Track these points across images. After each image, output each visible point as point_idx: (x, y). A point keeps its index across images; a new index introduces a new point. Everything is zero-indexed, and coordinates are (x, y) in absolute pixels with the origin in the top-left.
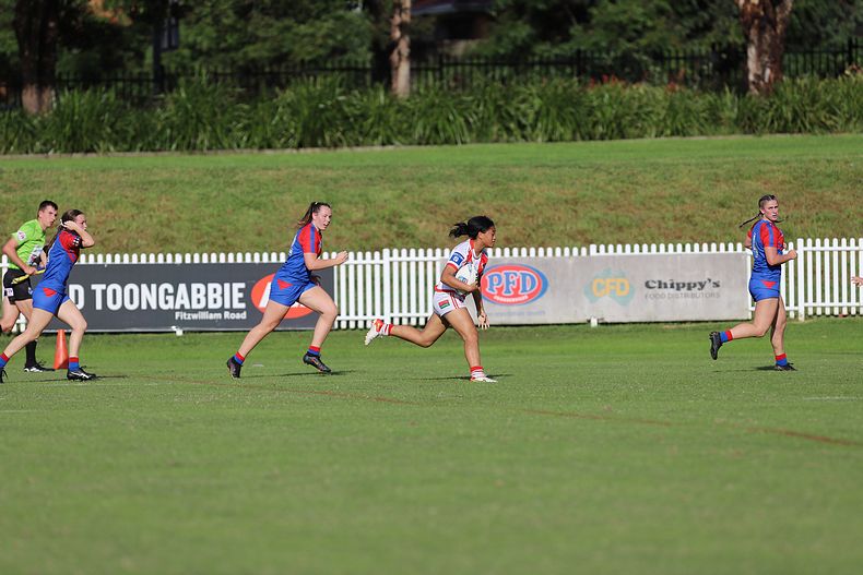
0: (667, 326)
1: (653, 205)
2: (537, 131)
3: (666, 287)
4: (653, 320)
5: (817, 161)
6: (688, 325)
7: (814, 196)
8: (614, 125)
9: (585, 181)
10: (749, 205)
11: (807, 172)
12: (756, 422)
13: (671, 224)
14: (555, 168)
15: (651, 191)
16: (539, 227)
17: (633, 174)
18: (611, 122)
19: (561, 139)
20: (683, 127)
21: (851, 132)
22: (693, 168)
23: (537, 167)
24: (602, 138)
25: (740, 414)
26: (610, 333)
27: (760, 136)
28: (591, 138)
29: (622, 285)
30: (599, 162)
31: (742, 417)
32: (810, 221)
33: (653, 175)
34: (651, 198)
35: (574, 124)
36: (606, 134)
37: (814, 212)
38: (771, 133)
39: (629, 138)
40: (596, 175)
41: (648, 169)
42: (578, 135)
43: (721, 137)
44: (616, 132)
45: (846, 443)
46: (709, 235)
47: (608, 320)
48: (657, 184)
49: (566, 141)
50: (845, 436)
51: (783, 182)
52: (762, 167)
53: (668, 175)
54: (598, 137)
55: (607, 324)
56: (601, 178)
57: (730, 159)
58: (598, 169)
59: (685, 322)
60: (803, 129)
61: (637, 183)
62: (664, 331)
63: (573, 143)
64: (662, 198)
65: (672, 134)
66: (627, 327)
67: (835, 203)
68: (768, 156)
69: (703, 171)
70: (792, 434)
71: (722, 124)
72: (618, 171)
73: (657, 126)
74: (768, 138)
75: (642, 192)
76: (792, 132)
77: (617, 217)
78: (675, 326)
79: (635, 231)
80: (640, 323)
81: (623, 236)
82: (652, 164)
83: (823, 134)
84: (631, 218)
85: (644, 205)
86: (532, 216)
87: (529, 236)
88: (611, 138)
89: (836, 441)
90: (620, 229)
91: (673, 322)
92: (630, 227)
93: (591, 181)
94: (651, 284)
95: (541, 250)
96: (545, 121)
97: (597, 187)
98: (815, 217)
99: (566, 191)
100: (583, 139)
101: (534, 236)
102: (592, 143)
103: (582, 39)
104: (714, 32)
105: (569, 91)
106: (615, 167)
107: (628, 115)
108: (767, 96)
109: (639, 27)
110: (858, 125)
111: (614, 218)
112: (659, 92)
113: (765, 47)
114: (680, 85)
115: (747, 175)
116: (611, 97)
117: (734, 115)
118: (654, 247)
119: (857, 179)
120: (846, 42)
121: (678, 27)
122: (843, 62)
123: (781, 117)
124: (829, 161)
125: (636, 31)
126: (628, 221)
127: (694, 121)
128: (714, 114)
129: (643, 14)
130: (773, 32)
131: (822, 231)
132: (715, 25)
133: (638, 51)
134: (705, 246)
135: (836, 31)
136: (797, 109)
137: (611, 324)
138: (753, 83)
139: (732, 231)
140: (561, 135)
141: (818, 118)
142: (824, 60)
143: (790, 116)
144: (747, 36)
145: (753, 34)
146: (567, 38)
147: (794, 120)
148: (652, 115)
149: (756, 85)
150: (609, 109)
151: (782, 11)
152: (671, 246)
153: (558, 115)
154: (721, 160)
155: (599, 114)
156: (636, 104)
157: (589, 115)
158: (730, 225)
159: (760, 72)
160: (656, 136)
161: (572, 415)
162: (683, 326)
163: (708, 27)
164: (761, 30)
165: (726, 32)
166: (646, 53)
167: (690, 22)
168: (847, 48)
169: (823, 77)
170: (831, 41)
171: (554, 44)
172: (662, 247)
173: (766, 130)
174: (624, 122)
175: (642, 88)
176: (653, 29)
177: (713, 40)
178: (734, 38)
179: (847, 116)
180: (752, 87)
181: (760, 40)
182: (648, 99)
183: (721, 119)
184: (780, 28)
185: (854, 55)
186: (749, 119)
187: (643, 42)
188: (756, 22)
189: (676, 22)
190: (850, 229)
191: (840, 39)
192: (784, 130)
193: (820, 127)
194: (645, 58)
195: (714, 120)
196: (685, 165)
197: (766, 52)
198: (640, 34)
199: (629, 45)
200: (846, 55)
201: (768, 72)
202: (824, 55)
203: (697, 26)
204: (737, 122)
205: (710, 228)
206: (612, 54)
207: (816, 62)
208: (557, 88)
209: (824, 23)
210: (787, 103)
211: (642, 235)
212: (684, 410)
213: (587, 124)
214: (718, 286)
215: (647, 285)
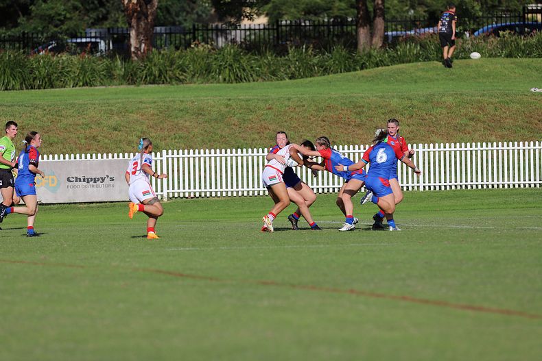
0: (81, 205)
1: (71, 129)
3: (80, 181)
4: (72, 202)
5: (174, 102)
6: (94, 205)
7: (172, 123)
8: (46, 79)
9: (28, 115)
10: (132, 129)
11: (168, 108)
13: (83, 141)
14: (9, 106)
15: (71, 120)
17: (59, 110)
18: (44, 78)
19: (13, 88)
20: (90, 81)
21: (195, 83)
22: (97, 106)
24: (39, 88)
25: (128, 260)
26: (45, 211)
27: (138, 86)
28: (32, 88)
30: (37, 103)
32: (170, 139)
33: (72, 111)
34: (70, 125)
35: (22, 80)
36: (42, 85)
37: (172, 133)
38: (145, 84)
39: (56, 87)
40: (35, 111)
41: (69, 107)
42: (24, 86)
43: (114, 87)
44: (48, 84)
45: (193, 277)
46: (107, 148)
47: (44, 202)
48: (75, 116)
49: (16, 90)
51: (153, 115)
52: (140, 105)
53: (81, 111)
54: (36, 87)
55: (43, 204)
56: (39, 113)
57: (119, 101)
58: (36, 107)
59: (92, 203)
60: (165, 81)
61: (62, 116)
62: (79, 209)
63: (20, 91)
64: (78, 125)
65: (83, 85)
66: (56, 206)
67: (186, 127)
68: (144, 98)
69: (103, 108)
71: (115, 78)
72: (50, 108)
73: (74, 80)
74: (143, 87)
75: (65, 122)
76: (158, 83)
77: (49, 137)
78: (86, 205)
79: (60, 146)
80: (64, 203)
81: (53, 149)
82: (71, 104)
83: (177, 84)
84: (58, 138)
85: (66, 129)
88: (44, 88)
89: (187, 276)
90: (51, 144)
91: (85, 203)
92: (57, 143)
93: (32, 115)
94: (71, 179)
96: (3, 77)
97: (36, 119)
98: (173, 136)
100: (27, 88)
102: (33, 91)
103: (26, 25)
104: (109, 21)
105: (18, 58)
106: (48, 106)
107: (55, 73)
108: (143, 61)
109: (62, 18)
110: (199, 79)
111: (47, 138)
112: (75, 59)
113: (141, 30)
114: (88, 54)
115: (131, 110)
116: (44, 62)
117: (122, 73)
118: (72, 156)
119: (199, 112)
120: (191, 27)
121: (86, 18)
122: (190, 39)
123: (151, 74)
124: (182, 101)
125: (60, 20)
126: (56, 140)
127: (97, 78)
128: (110, 72)
129: (64, 10)
130: (146, 21)
131: (178, 145)
132: (109, 16)
133: (61, 33)
134: (105, 155)
135: (185, 20)
136: (161, 68)
137: (46, 204)
138: (134, 52)
139: (122, 145)
140: (13, 86)
141: (175, 75)
142: (178, 38)
143: (157, 73)
144: (130, 24)
145: (134, 22)
146: (16, 25)
147: (160, 76)
148: (70, 73)
149: (136, 54)
150: (44, 70)
151: (152, 8)
152: (83, 155)
153: (11, 73)
154: (114, 101)
155: (37, 73)
156: (61, 66)
157: (31, 73)
158: (120, 141)
159: (138, 46)
160: (73, 87)
161: (21, 262)
162: (91, 205)
163: (105, 18)
164: (139, 19)
165: (117, 21)
166: (66, 34)
167: (93, 15)
168: (192, 31)
169: (177, 48)
170: (182, 26)
171: (8, 29)
172: (78, 156)
173: (142, 82)
174: (53, 78)
175: (64, 56)
176: (71, 19)
177: (108, 26)
178: (121, 25)
179: (193, 73)
180: (133, 55)
181: (138, 26)
182: (68, 63)
183: (114, 75)
184: (150, 18)
185: (196, 35)
186: (132, 75)
187: (64, 27)
188: (135, 14)
189: (85, 15)
190: (195, 144)
191: (188, 25)
192: (153, 82)
193: (176, 80)
194: (66, 37)
195: (110, 76)
196: (92, 104)
197: (142, 34)
198: (62, 22)
199: (56, 29)
200: (192, 35)
201: (143, 45)
202: (178, 35)
203: (98, 17)
204: (124, 77)
205: (107, 144)
206: (45, 35)
207: (173, 39)
208: (10, 56)
209: (177, 15)
210: (155, 65)
211: (65, 149)
212: (92, 258)
213: (29, 79)
214: (113, 180)
215: (68, 180)
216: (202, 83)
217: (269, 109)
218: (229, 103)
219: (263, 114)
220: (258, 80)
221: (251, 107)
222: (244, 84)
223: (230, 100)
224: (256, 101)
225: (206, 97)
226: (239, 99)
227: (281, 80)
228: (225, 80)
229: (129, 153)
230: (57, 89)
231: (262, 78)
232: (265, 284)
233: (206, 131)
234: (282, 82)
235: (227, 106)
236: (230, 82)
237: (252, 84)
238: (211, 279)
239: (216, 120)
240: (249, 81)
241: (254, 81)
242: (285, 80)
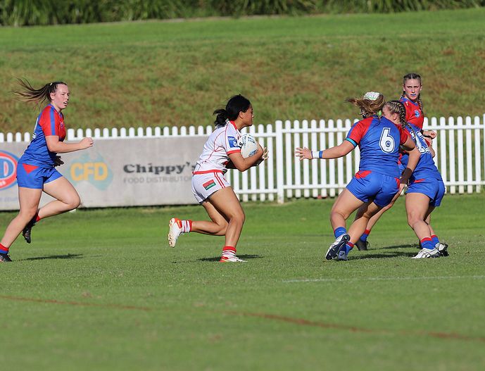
0: (146, 211)
1: (130, 89)
2: (13, 16)
3: (144, 171)
4: (132, 204)
5: (294, 43)
6: (167, 209)
7: (290, 78)
8: (91, 8)
9: (62, 65)
10: (227, 88)
11: (285, 53)
12: (236, 306)
13: (149, 107)
14: (31, 52)
15: (129, 74)
16: (16, 112)
17: (110, 58)
18: (87, 6)
19: (38, 23)
20: (160, 10)
21: (328, 12)
22: (171, 50)
23: (13, 51)
24: (79, 21)
25: (220, 298)
26: (88, 219)
27: (237, 17)
28: (68, 21)
29: (101, 169)
30: (75, 46)
31: (222, 301)
32: (288, 103)
33: (130, 59)
34: (128, 81)
35: (51, 9)
36: (83, 17)
37: (291, 94)
38: (248, 14)
39: (106, 21)
40: (74, 59)
41: (126, 52)
42: (55, 19)
43: (198, 20)
44: (92, 16)
45: (325, 326)
46: (187, 118)
47: (86, 204)
48: (135, 67)
49: (42, 25)
50: (325, 318)
51: (261, 64)
52: (240, 50)
53: (145, 58)
54: (74, 20)
55: (85, 209)
56: (79, 62)
57: (207, 42)
58: (75, 53)
59: (164, 206)
60: (280, 10)
61: (114, 67)
62: (143, 215)
63: (49, 28)
64: (140, 81)
65: (150, 17)
66: (106, 212)
67: (313, 84)
68: (246, 38)
69: (181, 54)
70: (271, 317)
71: (199, 6)
72: (96, 54)
73: (134, 8)
74: (245, 20)
75: (119, 76)
76: (269, 14)
77: (95, 101)
78: (154, 210)
79: (113, 115)
80: (119, 207)
81: (101, 120)
82: (129, 48)
83: (300, 15)
84: (108, 102)
85: (122, 89)
86: (9, 101)
87: (6, 121)
88: (88, 22)
89: (316, 324)
90: (98, 113)
91: (152, 206)
92: (107, 111)
93: (68, 65)
94: (130, 169)
95: (18, 135)
96: (21, 5)
97: (74, 72)
98: (292, 99)
99: (43, 76)
100: (60, 22)
101: (11, 121)
102: (69, 27)
106: (94, 51)
110: (335, 6)
111: (92, 103)
115: (225, 57)
118: (132, 130)
119: (335, 60)
124: (307, 43)
126: (105, 105)
131: (300, 112)
134: (183, 129)
137: (91, 209)
140: (38, 19)
147: (271, 2)
152: (149, 130)
154: (198, 43)
160: (133, 19)
161: (51, 301)
162: (162, 209)
172: (140, 130)
173: (244, 12)
174: (101, 5)
183: (198, 1)
186: (226, 1)
190: (329, 111)
192: (261, 12)
193: (298, 8)
195: (192, 2)
196: (163, 47)
204: (214, 3)
205: (188, 111)
211: (120, 119)
212: (163, 295)
213: (63, 8)
215: (126, 169)
216: (340, 13)
217: (449, 54)
218: (383, 44)
219: (438, 63)
220: (429, 8)
221: (418, 52)
222: (407, 15)
223: (384, 40)
224: (427, 42)
225: (347, 35)
226: (399, 39)
227: (468, 7)
228: (376, 7)
230: (108, 25)
231: (436, 4)
232: (441, 336)
233: (345, 91)
234: (468, 11)
235: (380, 49)
236: (385, 10)
237: (420, 14)
238: (354, 329)
239: (362, 73)
240: (416, 9)
241: (423, 8)
242: (473, 6)
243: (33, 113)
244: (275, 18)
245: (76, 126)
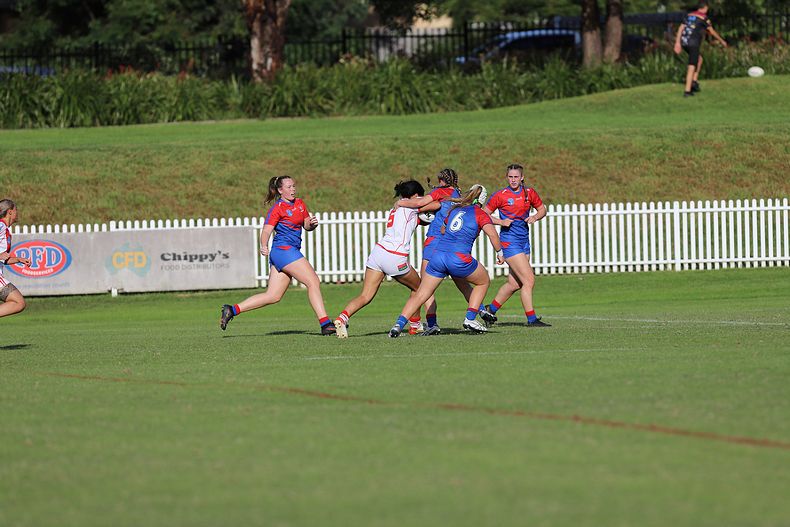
0: (182, 295)
1: (167, 185)
2: (60, 118)
3: (180, 259)
4: (168, 290)
5: (315, 142)
6: (200, 294)
7: (312, 174)
8: (130, 111)
9: (104, 163)
10: (255, 183)
11: (307, 152)
12: (263, 381)
13: (184, 201)
14: (76, 151)
15: (165, 171)
16: (62, 205)
17: (148, 156)
18: (127, 109)
19: (82, 124)
20: (193, 113)
21: (345, 114)
22: (203, 149)
23: (60, 151)
24: (120, 123)
25: (249, 374)
26: (129, 303)
27: (263, 119)
28: (110, 123)
29: (140, 258)
30: (116, 146)
31: (251, 377)
32: (310, 196)
33: (166, 157)
34: (165, 177)
35: (94, 111)
36: (123, 119)
37: (313, 188)
38: (274, 117)
39: (144, 123)
40: (113, 157)
41: (162, 151)
42: (97, 121)
43: (228, 122)
44: (132, 117)
45: (345, 398)
46: (218, 211)
47: (127, 290)
48: (171, 165)
49: (86, 126)
50: (344, 392)
51: (285, 162)
52: (266, 148)
53: (180, 157)
54: (115, 122)
55: (126, 294)
56: (120, 160)
57: (236, 141)
58: (116, 152)
59: (197, 291)
60: (302, 112)
61: (152, 164)
62: (178, 300)
63: (92, 128)
64: (175, 177)
65: (183, 119)
66: (145, 296)
67: (333, 180)
68: (271, 138)
69: (213, 152)
70: (296, 391)
71: (229, 109)
72: (135, 153)
73: (170, 111)
74: (270, 121)
75: (157, 173)
76: (293, 116)
77: (135, 195)
78: (189, 295)
79: (151, 208)
80: (157, 292)
81: (141, 213)
82: (165, 147)
83: (320, 117)
84: (147, 197)
85: (159, 184)
86: (56, 196)
87: (54, 213)
88: (127, 124)
89: (336, 397)
90: (137, 206)
91: (187, 291)
92: (146, 204)
93: (110, 163)
94: (167, 257)
95: (65, 227)
96: (66, 108)
97: (116, 169)
98: (314, 193)
99: (87, 172)
100: (102, 124)
101: (58, 215)
102: (110, 128)
103: (100, 33)
104: (220, 25)
105: (88, 80)
106: (132, 150)
107: (143, 102)
108: (269, 83)
109: (152, 21)
110: (352, 109)
111: (132, 197)
112: (171, 81)
113: (267, 38)
114: (190, 74)
115: (252, 155)
116: (127, 86)
117: (239, 101)
118: (168, 222)
119: (353, 158)
120: (340, 33)
121: (187, 21)
122: (338, 51)
123: (282, 102)
124: (327, 142)
125: (149, 24)
126: (144, 199)
127: (203, 107)
128: (222, 100)
129: (155, 9)
130: (274, 25)
131: (321, 205)
132: (221, 19)
133: (151, 43)
134: (215, 221)
135: (331, 23)
136: (297, 94)
137: (131, 293)
138: (257, 71)
139: (239, 206)
140: (82, 121)
141: (316, 103)
142: (320, 50)
143: (290, 101)
144: (250, 29)
145: (256, 26)
146: (86, 32)
147: (294, 105)
148: (165, 102)
149: (260, 73)
150: (126, 97)
151: (282, 6)
152: (184, 222)
153: (79, 102)
154: (228, 142)
155: (116, 101)
156: (150, 92)
157: (107, 102)
158: (238, 201)
159: (262, 62)
160: (169, 121)
161: (95, 378)
162: (196, 294)
163: (214, 21)
164: (263, 23)
165: (231, 25)
166: (158, 45)
167: (198, 16)
168: (341, 39)
169: (320, 65)
170: (327, 32)
171: (74, 38)
172: (176, 222)
173: (269, 114)
174: (139, 109)
175: (155, 77)
176: (165, 22)
177: (219, 32)
178: (238, 30)
179: (342, 100)
180: (255, 75)
181: (262, 30)
182: (161, 87)
183: (228, 104)
184: (280, 21)
185: (347, 45)
186: (253, 104)
187: (156, 35)
188: (258, 15)
189: (186, 16)
190: (347, 204)
191: (335, 30)
192: (285, 114)
193: (318, 111)
194: (157, 49)
195: (222, 105)
196: (195, 146)
197: (268, 43)
198: (152, 27)
199: (143, 38)
200: (341, 45)
201: (270, 61)
202: (321, 45)
203: (205, 20)
204: (242, 107)
205: (220, 205)
206: (128, 46)
207: (313, 51)
208: (77, 77)
209: (319, 16)
210: (287, 89)
211: (158, 212)
212: (197, 371)
213: (105, 111)
214: (227, 257)
215: (163, 257)
216: (356, 115)
217: (455, 152)
218: (395, 143)
219: (445, 160)
220: (437, 111)
221: (427, 150)
222: (417, 116)
223: (396, 139)
224: (435, 140)
225: (363, 135)
226: (410, 139)
227: (472, 110)
228: (389, 110)
229: (250, 217)
230: (146, 126)
231: (443, 107)
232: (449, 407)
233: (362, 185)
234: (472, 113)
235: (393, 148)
236: (397, 113)
237: (428, 116)
238: (371, 402)
239: (376, 169)
240: (425, 111)
241: (432, 111)
242: (477, 109)
243: (77, 206)
244: (298, 120)
245: (117, 219)
